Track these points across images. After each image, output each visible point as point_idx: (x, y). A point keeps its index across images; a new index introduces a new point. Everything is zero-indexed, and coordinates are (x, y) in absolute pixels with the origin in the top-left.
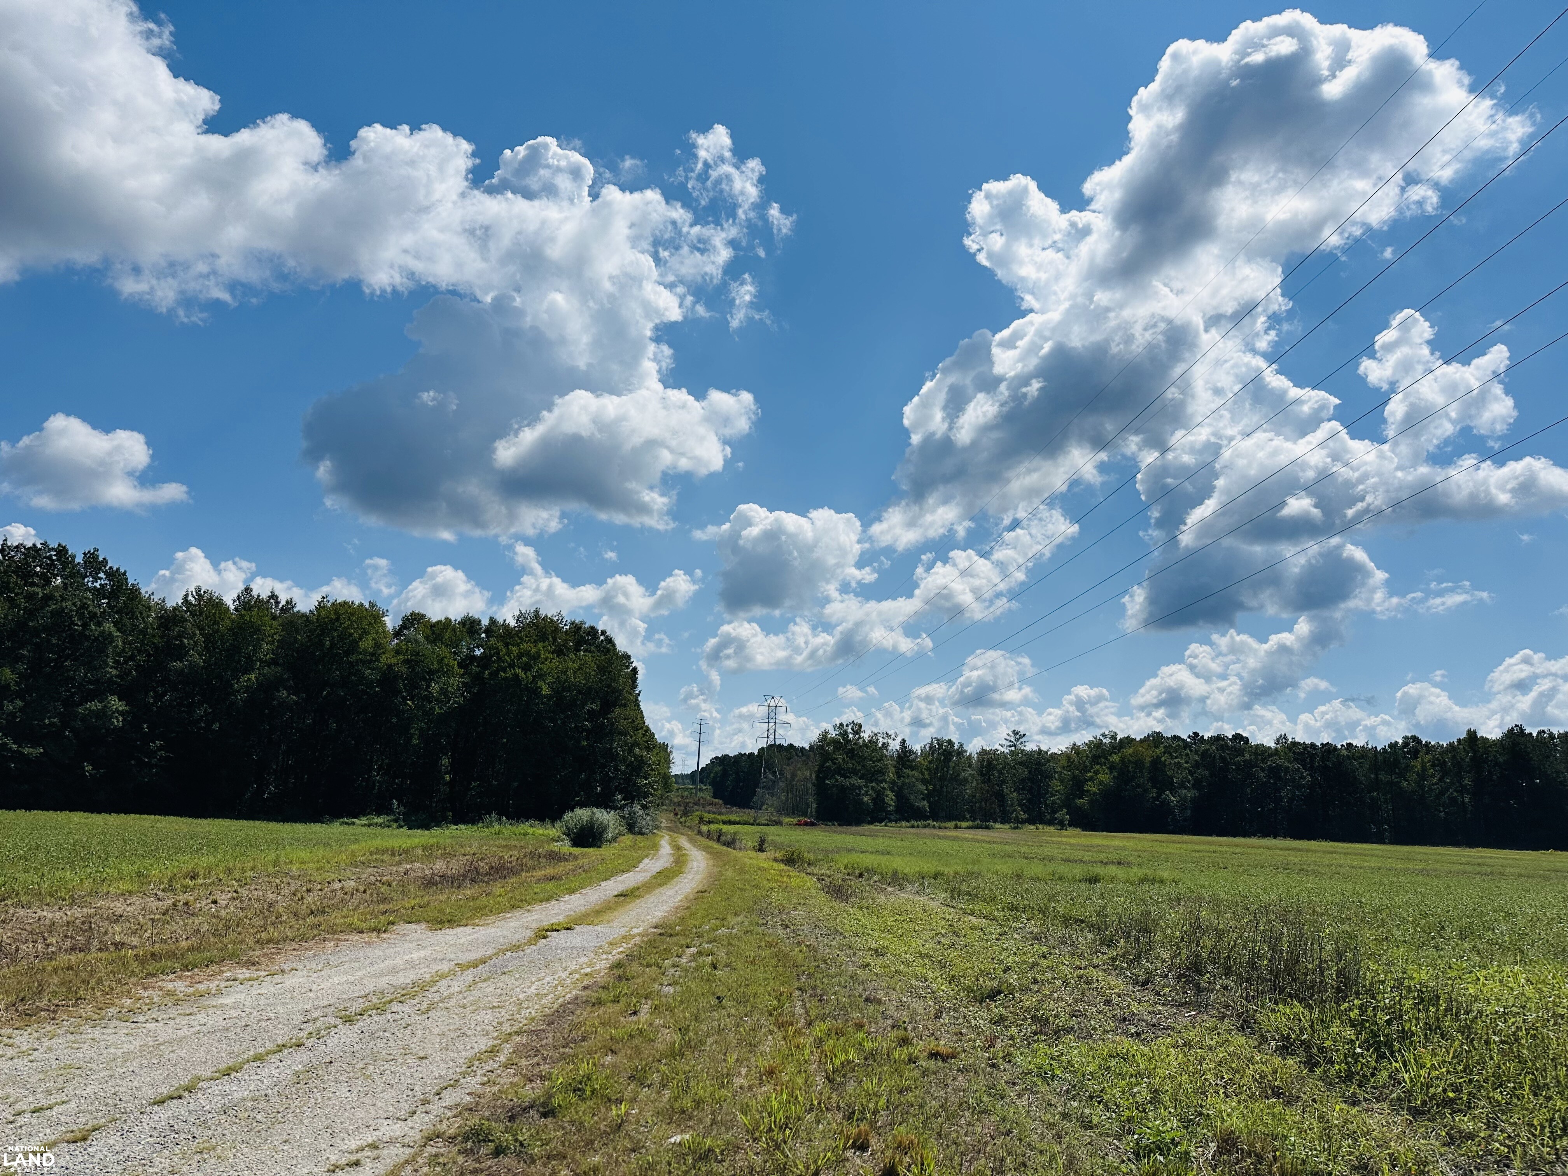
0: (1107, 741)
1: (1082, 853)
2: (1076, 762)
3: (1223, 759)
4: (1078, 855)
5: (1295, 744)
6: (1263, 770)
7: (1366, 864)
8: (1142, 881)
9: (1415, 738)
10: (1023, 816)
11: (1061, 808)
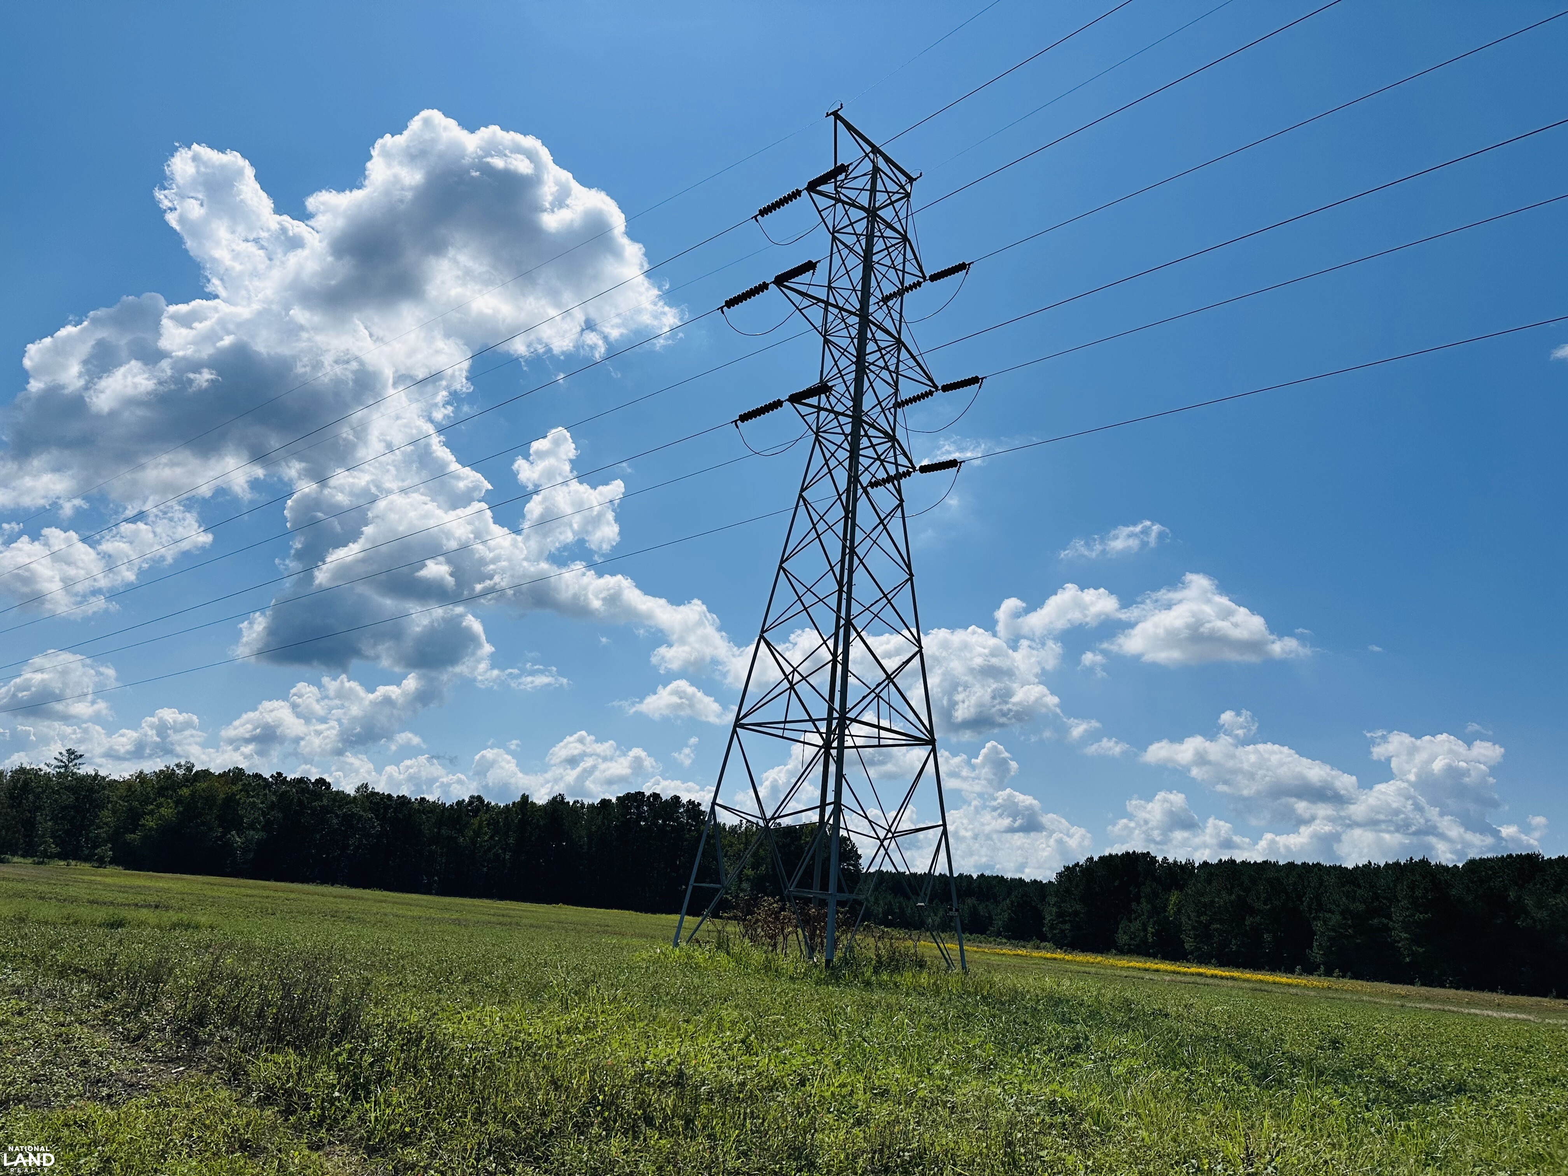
0: (180, 772)
1: (116, 894)
2: (137, 793)
3: (300, 802)
4: (109, 896)
5: (374, 794)
6: (337, 816)
7: (409, 913)
8: (174, 927)
9: (479, 798)
10: (54, 849)
11: (105, 842)
